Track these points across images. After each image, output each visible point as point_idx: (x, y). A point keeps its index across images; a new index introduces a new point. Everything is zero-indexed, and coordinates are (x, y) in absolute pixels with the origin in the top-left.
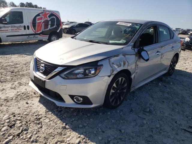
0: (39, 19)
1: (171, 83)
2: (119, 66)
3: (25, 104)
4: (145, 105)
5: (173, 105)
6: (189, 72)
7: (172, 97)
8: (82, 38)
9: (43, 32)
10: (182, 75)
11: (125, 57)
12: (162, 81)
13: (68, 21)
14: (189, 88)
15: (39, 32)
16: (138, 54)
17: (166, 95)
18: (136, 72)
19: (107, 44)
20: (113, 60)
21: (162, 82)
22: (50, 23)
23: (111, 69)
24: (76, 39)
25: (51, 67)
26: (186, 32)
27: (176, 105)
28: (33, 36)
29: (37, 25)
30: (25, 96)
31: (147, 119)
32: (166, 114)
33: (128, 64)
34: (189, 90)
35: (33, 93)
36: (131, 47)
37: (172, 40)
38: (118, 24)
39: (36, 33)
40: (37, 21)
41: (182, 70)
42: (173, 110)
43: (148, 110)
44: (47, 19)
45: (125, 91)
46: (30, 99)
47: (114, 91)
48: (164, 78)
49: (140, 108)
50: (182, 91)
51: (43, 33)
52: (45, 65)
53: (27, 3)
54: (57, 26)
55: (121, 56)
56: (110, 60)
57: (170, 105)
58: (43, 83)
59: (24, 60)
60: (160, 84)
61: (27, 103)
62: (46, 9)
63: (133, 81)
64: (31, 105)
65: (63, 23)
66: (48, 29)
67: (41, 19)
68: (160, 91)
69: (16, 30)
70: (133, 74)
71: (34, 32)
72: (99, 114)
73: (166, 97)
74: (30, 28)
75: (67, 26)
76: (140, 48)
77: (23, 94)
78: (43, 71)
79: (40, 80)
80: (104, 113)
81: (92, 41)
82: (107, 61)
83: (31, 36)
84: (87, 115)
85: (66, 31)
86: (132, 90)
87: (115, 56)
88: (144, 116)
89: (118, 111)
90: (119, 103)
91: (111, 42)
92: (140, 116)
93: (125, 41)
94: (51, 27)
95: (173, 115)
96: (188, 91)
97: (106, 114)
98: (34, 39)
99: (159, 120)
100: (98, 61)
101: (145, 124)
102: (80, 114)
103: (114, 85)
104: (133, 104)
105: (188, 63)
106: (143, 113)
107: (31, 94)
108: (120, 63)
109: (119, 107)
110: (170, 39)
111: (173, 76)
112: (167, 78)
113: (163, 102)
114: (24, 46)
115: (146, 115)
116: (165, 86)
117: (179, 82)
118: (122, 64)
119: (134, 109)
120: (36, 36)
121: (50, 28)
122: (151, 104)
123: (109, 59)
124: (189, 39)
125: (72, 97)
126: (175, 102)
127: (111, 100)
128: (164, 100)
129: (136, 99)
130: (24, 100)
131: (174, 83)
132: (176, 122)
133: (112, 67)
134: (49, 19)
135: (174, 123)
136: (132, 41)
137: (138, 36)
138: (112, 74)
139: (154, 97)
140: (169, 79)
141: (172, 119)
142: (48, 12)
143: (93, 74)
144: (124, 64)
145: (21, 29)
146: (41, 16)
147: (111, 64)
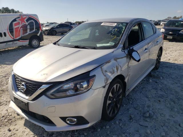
0: (16, 25)
1: (161, 78)
2: (112, 73)
3: (7, 131)
4: (143, 109)
5: (170, 104)
6: (173, 63)
7: (166, 93)
8: (66, 43)
9: (22, 37)
10: (167, 67)
11: (117, 61)
12: (151, 76)
13: (48, 23)
14: (179, 81)
15: (17, 38)
16: (129, 56)
17: (160, 92)
18: (129, 74)
19: (95, 48)
20: (105, 67)
21: (151, 78)
22: (28, 27)
23: (105, 77)
24: (59, 45)
25: (34, 86)
26: (157, 23)
27: (172, 103)
28: (11, 43)
29: (14, 30)
30: (6, 120)
31: (149, 126)
32: (167, 117)
33: (121, 69)
34: (180, 83)
35: (16, 114)
36: (121, 49)
37: (156, 35)
38: (102, 24)
39: (15, 39)
40: (15, 27)
41: (166, 61)
42: (172, 110)
43: (148, 115)
44: (25, 24)
45: (121, 97)
46: (13, 123)
47: (110, 102)
48: (152, 73)
49: (139, 114)
50: (173, 85)
51: (22, 39)
52: (26, 83)
53: (3, 8)
54: (36, 30)
55: (113, 61)
56: (103, 67)
57: (167, 104)
58: (26, 105)
59: (3, 72)
60: (151, 81)
61: (10, 130)
62: (23, 13)
63: (127, 85)
64: (14, 131)
65: (42, 24)
66: (28, 33)
67: (19, 23)
68: (153, 89)
70: (126, 77)
71: (12, 38)
72: (97, 130)
73: (160, 95)
74: (7, 34)
75: (47, 28)
76: (130, 49)
77: (4, 118)
78: (24, 91)
79: (22, 102)
80: (102, 128)
81: (78, 46)
82: (99, 69)
83: (9, 43)
84: (84, 134)
85: (46, 32)
86: (127, 93)
87: (107, 63)
88: (146, 124)
89: (117, 122)
90: (116, 112)
91: (98, 45)
92: (141, 123)
93: (113, 44)
94: (30, 31)
95: (174, 116)
96: (179, 85)
97: (104, 128)
99: (162, 126)
100: (89, 72)
101: (149, 134)
102: (76, 135)
103: (110, 95)
104: (130, 109)
105: (169, 53)
106: (144, 119)
107: (13, 116)
108: (113, 70)
109: (117, 116)
110: (154, 34)
111: (160, 70)
112: (155, 73)
113: (159, 101)
114: (2, 54)
115: (147, 121)
116: (156, 82)
117: (167, 75)
118: (115, 69)
119: (133, 116)
120: (15, 42)
121: (30, 33)
122: (148, 107)
123: (101, 68)
124: (164, 30)
125: (64, 119)
126: (171, 99)
127: (108, 112)
128: (160, 99)
129: (132, 103)
130: (5, 125)
131: (163, 78)
132: (180, 125)
133: (105, 76)
134: (27, 24)
135: (178, 127)
136: (121, 42)
137: (126, 36)
138: (107, 84)
139: (149, 97)
140: (157, 73)
141: (175, 122)
142: (25, 17)
143: (86, 88)
144: (117, 69)
146: (18, 21)
147: (104, 73)
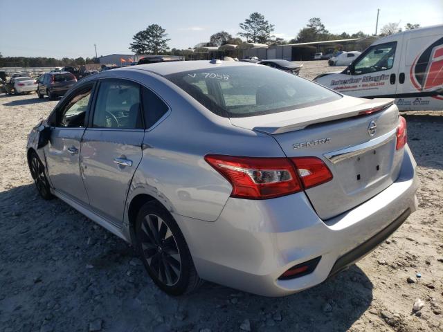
15: (432, 89)
28: (413, 99)
29: (430, 67)
39: (424, 90)
40: (434, 60)
69: (372, 85)
71: (418, 88)
83: (406, 99)
98: (415, 106)
120: (424, 99)
145: (383, 84)
